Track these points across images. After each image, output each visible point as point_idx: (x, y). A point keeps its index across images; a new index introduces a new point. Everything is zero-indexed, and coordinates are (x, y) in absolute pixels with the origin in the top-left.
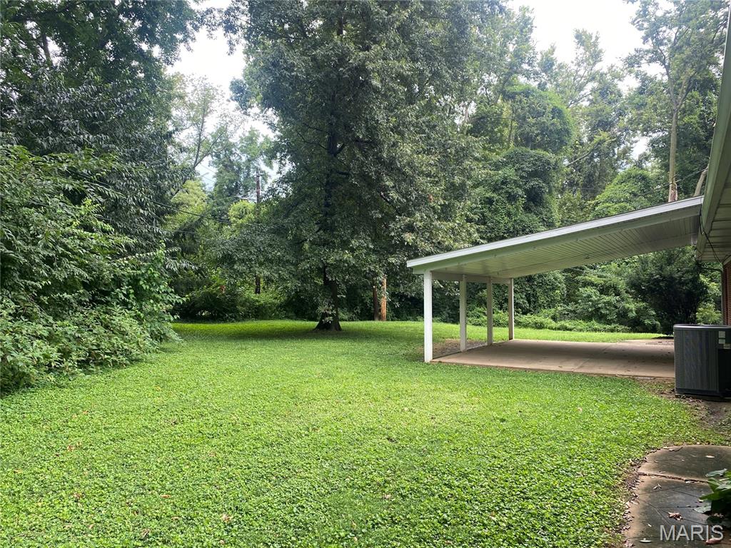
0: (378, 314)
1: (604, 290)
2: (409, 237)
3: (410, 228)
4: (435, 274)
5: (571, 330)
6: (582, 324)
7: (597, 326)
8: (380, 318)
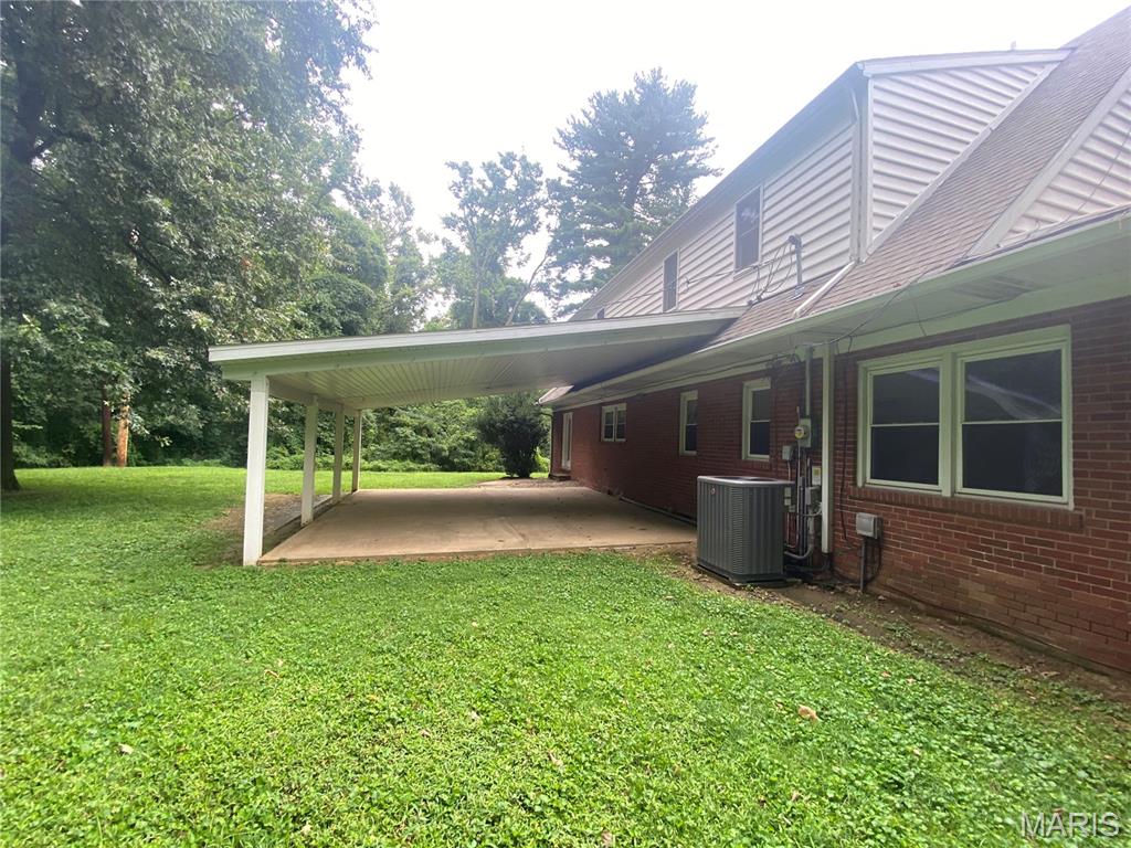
0: (109, 456)
2: (199, 319)
8: (115, 462)
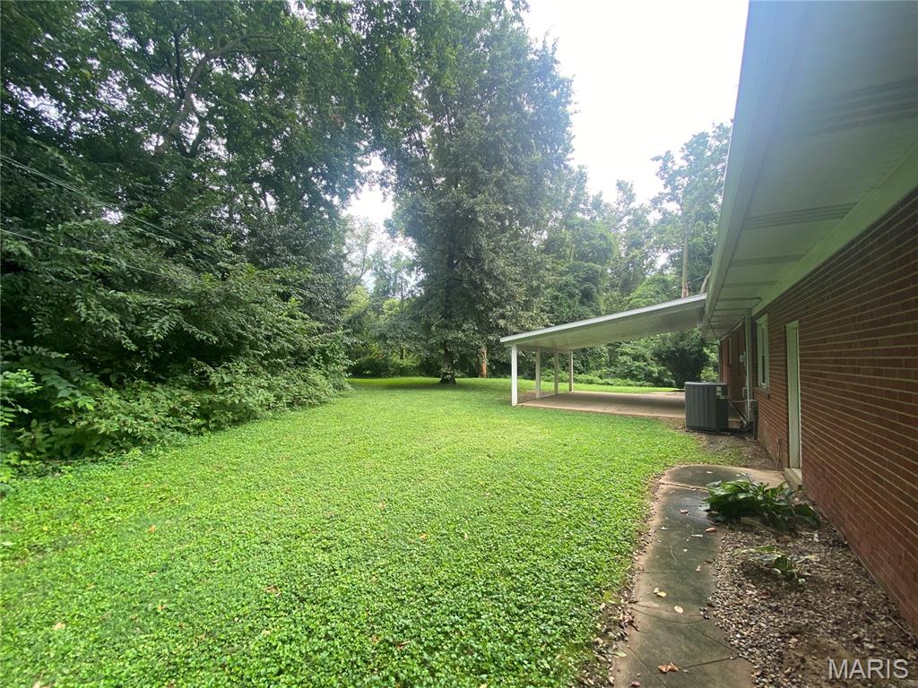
0: (480, 373)
1: (636, 358)
2: (502, 322)
3: (503, 316)
4: (519, 347)
5: (612, 385)
6: (620, 381)
7: (630, 382)
8: (482, 376)
